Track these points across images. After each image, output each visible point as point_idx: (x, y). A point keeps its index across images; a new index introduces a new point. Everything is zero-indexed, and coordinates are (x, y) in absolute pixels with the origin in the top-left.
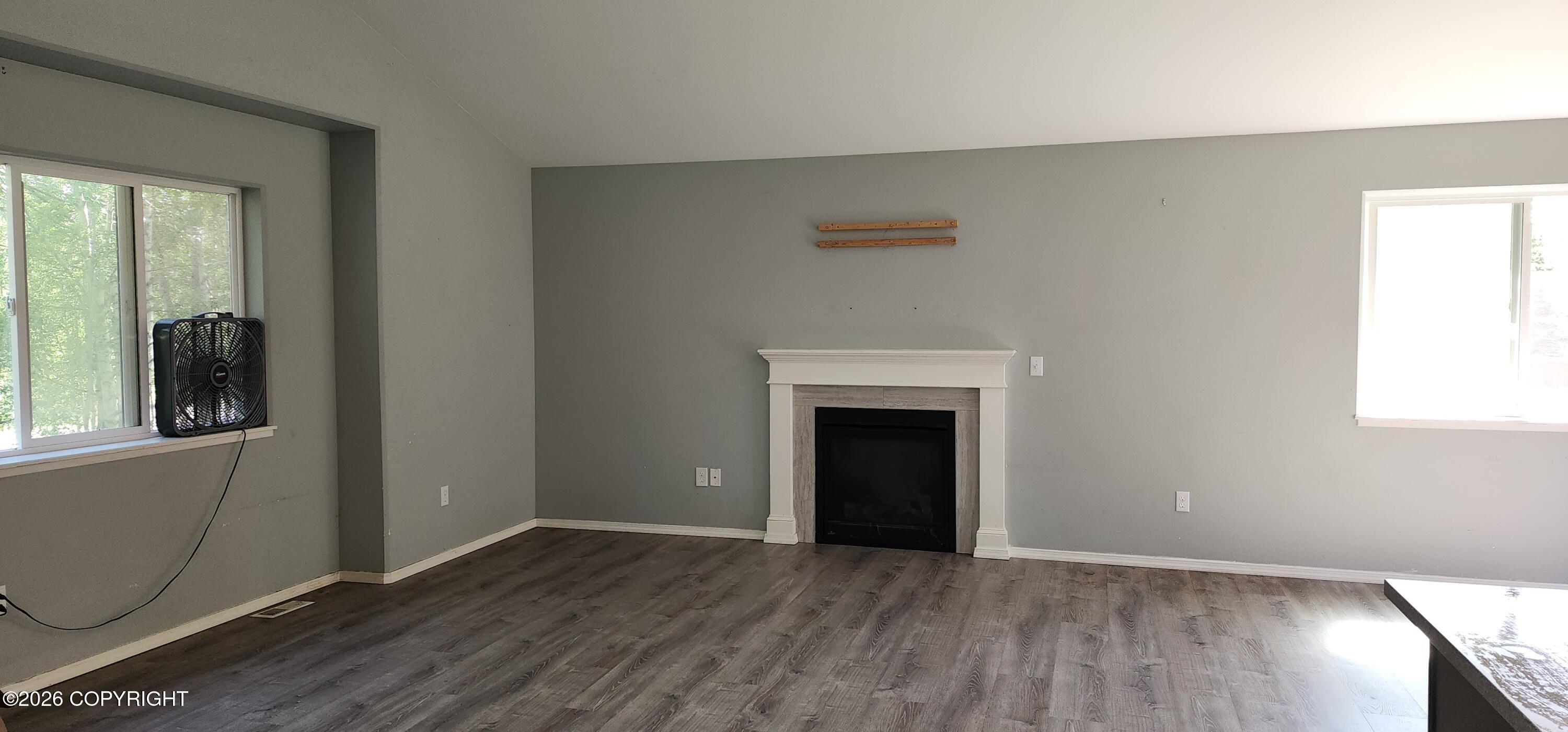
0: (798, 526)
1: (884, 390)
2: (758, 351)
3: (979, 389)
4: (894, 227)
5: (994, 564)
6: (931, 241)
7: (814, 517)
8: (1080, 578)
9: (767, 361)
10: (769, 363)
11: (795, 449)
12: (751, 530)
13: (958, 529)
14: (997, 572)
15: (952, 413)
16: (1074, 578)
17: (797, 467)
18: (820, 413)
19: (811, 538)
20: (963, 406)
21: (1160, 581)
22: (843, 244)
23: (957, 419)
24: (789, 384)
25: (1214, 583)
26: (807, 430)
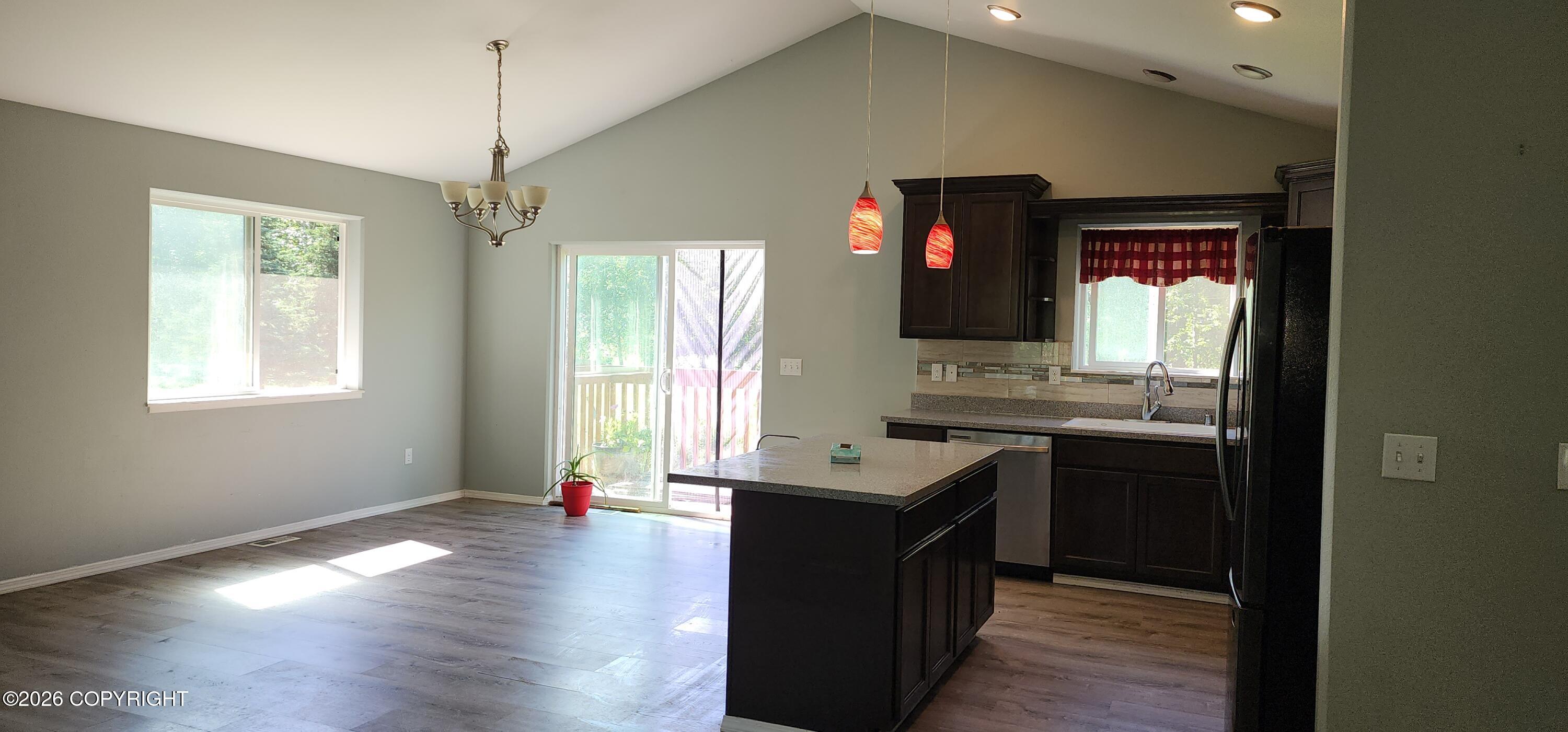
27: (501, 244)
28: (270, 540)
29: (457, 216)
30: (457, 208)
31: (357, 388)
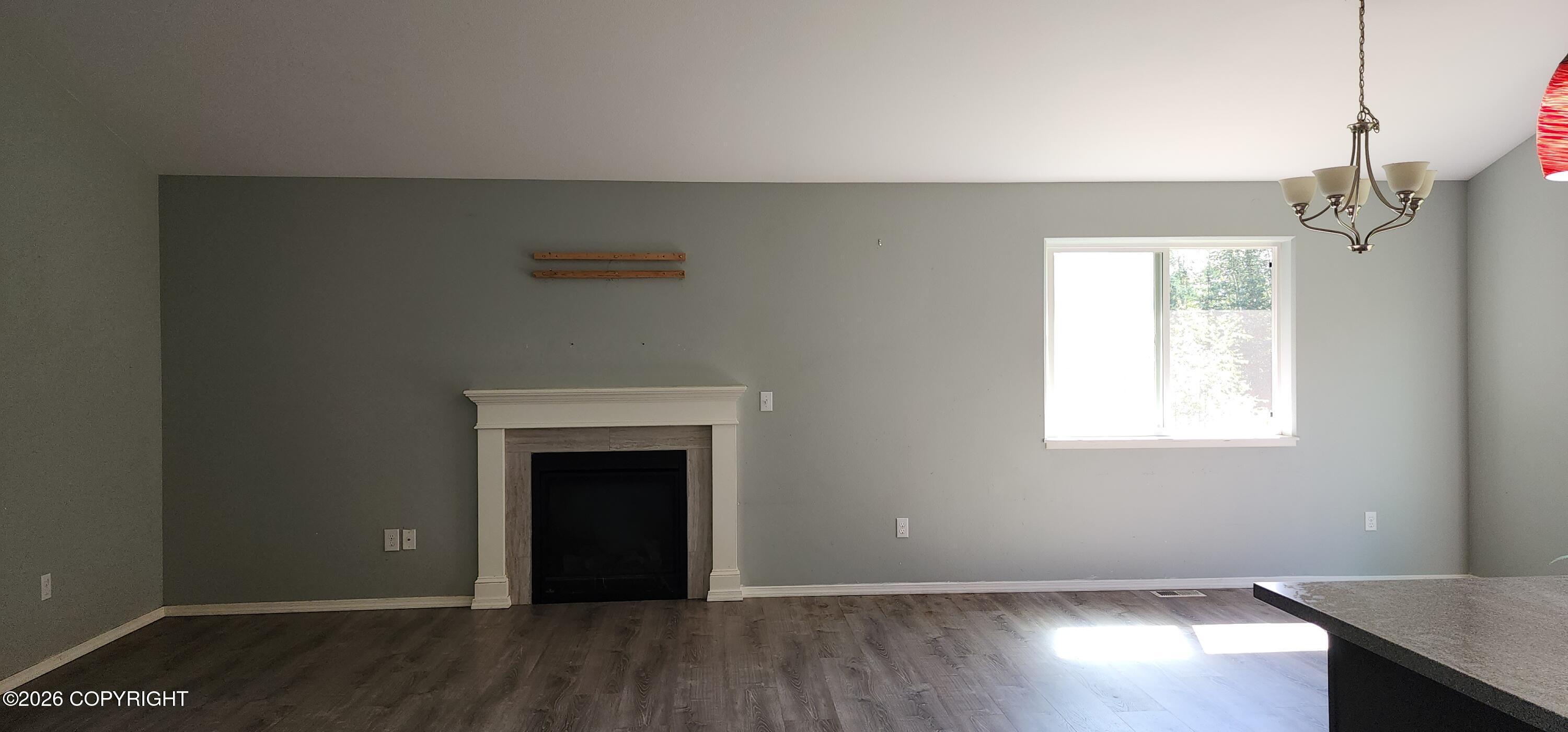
0: (511, 587)
1: (610, 431)
2: (464, 393)
3: (711, 426)
4: (618, 258)
5: (729, 606)
6: (658, 274)
7: (530, 575)
8: (817, 611)
9: (475, 403)
10: (477, 406)
11: (508, 500)
12: (454, 597)
13: (689, 574)
14: (736, 614)
15: (684, 453)
16: (812, 613)
17: (510, 521)
18: (538, 460)
19: (527, 599)
20: (694, 444)
21: (890, 608)
22: (562, 275)
23: (688, 458)
24: (501, 429)
25: (937, 604)
26: (522, 479)
27: (1365, 249)
28: (1175, 591)
29: (1303, 221)
30: (1302, 211)
31: (1291, 434)
